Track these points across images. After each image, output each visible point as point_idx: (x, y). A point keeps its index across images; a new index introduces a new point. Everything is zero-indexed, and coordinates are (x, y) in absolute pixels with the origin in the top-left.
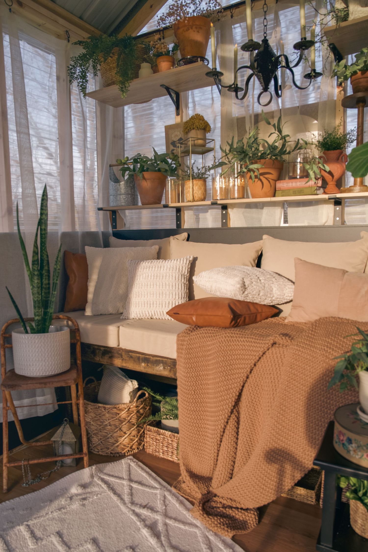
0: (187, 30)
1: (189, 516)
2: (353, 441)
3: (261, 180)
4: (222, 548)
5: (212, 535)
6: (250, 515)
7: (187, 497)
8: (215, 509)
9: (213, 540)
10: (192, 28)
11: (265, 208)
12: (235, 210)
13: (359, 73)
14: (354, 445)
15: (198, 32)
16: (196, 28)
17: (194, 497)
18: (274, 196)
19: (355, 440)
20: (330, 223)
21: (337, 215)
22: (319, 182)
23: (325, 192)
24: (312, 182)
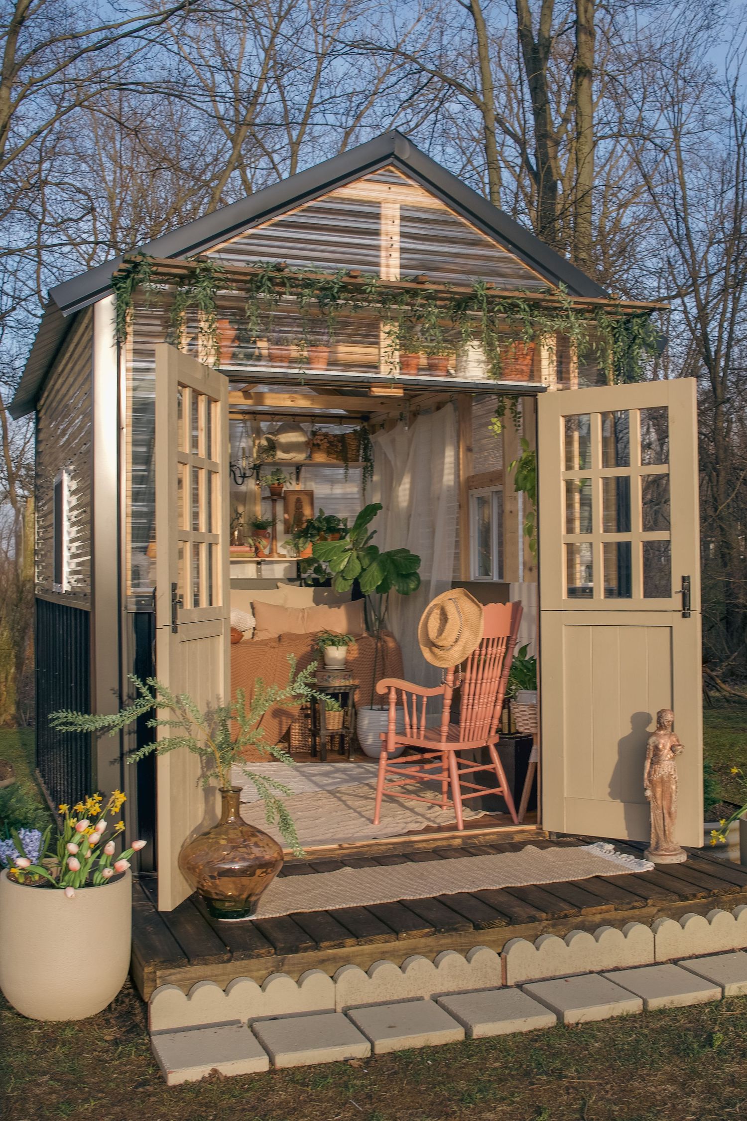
13: (277, 484)
19: (335, 676)
20: (255, 576)
21: (259, 571)
22: (253, 549)
23: (257, 556)
24: (248, 549)
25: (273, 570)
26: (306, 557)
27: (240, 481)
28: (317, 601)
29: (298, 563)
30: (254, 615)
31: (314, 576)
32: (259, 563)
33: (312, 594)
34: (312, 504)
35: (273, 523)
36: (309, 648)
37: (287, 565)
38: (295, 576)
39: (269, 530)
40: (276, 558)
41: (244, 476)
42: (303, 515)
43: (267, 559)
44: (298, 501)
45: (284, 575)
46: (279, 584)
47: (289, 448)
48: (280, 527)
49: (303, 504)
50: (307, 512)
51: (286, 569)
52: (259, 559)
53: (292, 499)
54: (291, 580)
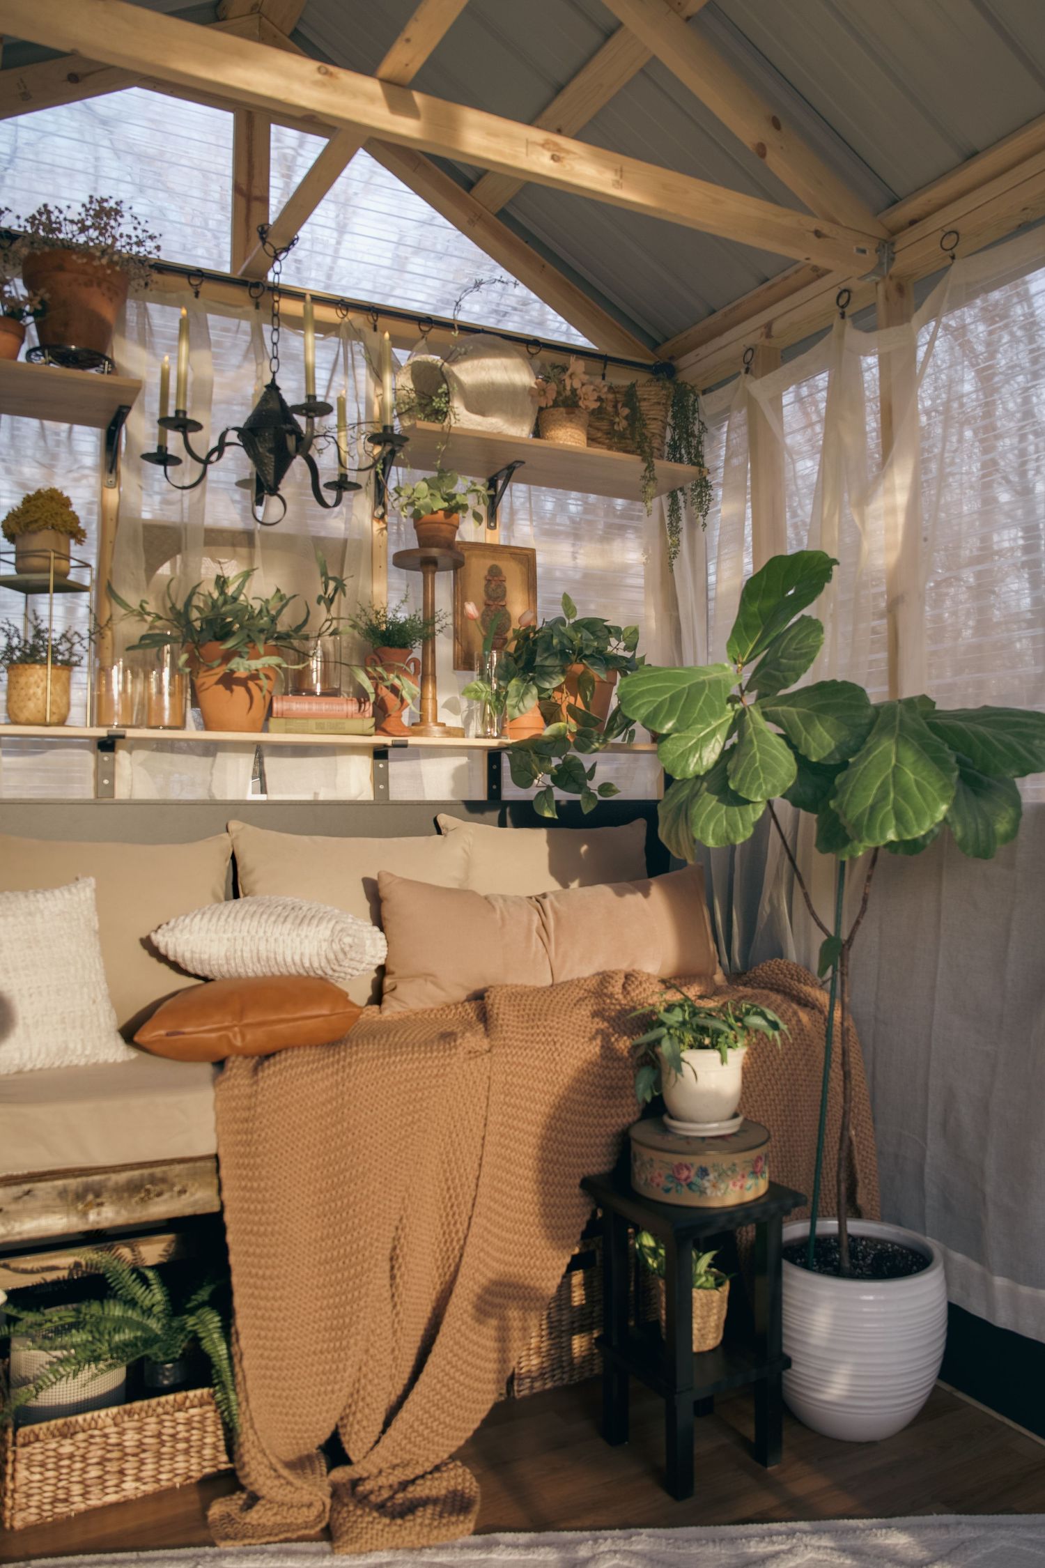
0: (86, 285)
1: (343, 1561)
2: (710, 1170)
3: (249, 691)
4: (483, 1556)
5: (437, 1554)
6: (452, 1473)
7: (282, 1537)
8: (389, 1504)
9: (449, 1559)
10: (99, 285)
11: (219, 754)
12: (141, 755)
13: (441, 513)
14: (711, 1177)
15: (111, 299)
16: (109, 289)
17: (297, 1525)
18: (265, 729)
19: (714, 1166)
20: (368, 794)
21: (380, 779)
22: (369, 708)
23: (379, 728)
24: (352, 707)
25: (418, 777)
26: (526, 735)
27: (330, 496)
28: (562, 870)
29: (494, 756)
30: (379, 921)
31: (560, 795)
32: (380, 754)
33: (545, 849)
34: (531, 585)
35: (424, 630)
36: (595, 1048)
37: (463, 760)
38: (480, 794)
39: (417, 653)
40: (435, 738)
41: (342, 485)
42: (507, 617)
43: (412, 740)
44: (495, 576)
45: (453, 792)
46: (443, 819)
47: (483, 400)
48: (444, 649)
49: (508, 584)
50: (517, 607)
51: (457, 775)
52: (388, 740)
53: (478, 568)
54: (473, 808)
